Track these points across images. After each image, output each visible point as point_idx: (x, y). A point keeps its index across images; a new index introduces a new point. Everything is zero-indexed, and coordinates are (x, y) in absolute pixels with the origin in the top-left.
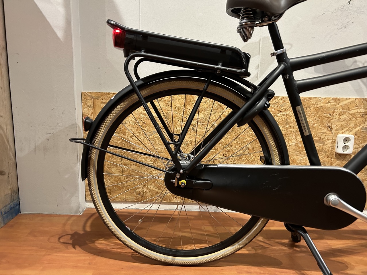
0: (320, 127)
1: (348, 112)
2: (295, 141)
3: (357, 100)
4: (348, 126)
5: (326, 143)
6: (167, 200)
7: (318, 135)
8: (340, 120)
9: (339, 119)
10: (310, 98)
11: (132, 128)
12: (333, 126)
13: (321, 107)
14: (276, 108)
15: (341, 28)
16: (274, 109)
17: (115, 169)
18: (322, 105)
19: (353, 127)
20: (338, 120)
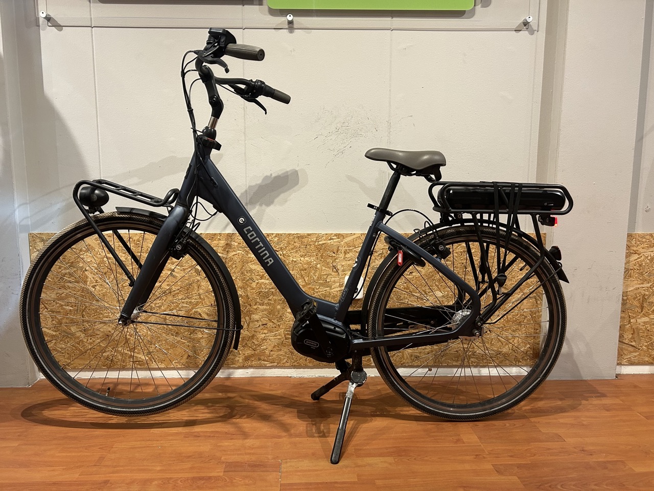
0: (324, 268)
1: (355, 249)
3: (363, 236)
5: (333, 287)
6: (144, 365)
7: (322, 277)
8: (346, 259)
10: (309, 235)
11: (94, 276)
12: (339, 267)
13: (323, 244)
15: (338, 154)
17: (75, 327)
18: (324, 242)
20: (344, 258)
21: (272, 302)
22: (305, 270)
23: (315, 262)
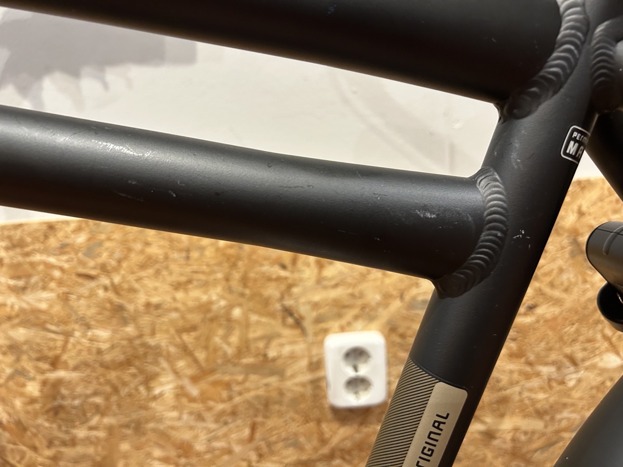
0: (254, 318)
2: (170, 377)
4: (359, 302)
5: (289, 373)
7: (253, 347)
8: (325, 283)
9: (320, 281)
12: (303, 310)
14: (66, 266)
16: (62, 269)
19: (379, 304)
21: (101, 434)
22: (194, 328)
23: (223, 303)
